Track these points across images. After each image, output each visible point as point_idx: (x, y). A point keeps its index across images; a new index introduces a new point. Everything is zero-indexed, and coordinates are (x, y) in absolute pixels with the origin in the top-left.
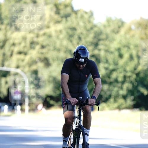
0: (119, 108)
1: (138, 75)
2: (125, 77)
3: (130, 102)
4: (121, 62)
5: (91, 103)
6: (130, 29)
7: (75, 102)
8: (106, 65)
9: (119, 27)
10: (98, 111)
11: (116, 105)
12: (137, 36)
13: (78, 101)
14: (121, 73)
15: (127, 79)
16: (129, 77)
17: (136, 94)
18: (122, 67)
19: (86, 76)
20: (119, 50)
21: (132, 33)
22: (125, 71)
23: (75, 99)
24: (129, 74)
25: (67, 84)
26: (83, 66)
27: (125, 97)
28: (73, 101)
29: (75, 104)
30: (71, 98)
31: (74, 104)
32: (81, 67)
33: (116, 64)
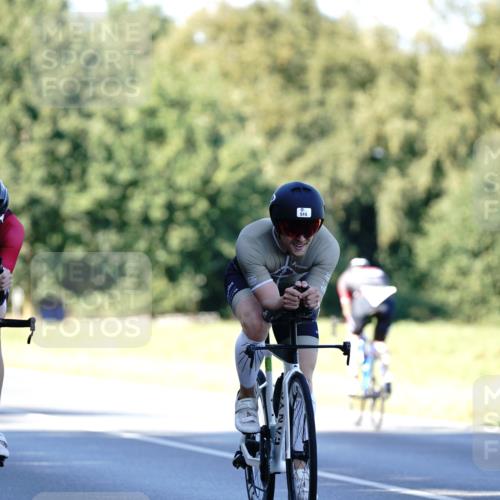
8: (109, 169)
14: (156, 192)
22: (171, 186)
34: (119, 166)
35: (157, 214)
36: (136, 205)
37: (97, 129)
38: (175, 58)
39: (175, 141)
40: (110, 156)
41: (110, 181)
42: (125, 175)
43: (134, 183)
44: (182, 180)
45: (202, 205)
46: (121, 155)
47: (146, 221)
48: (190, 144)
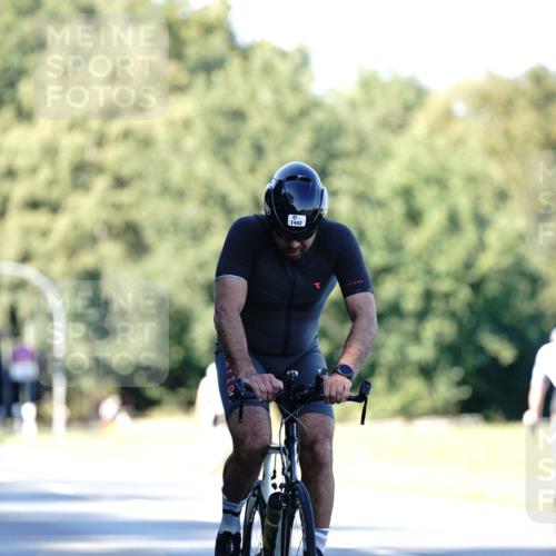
0: (407, 413)
1: (476, 287)
2: (428, 295)
3: (447, 388)
4: (416, 240)
5: (334, 394)
6: (448, 116)
7: (270, 389)
9: (408, 108)
10: (363, 422)
11: (395, 401)
12: (475, 143)
13: (280, 384)
15: (438, 305)
16: (447, 296)
17: (472, 361)
18: (419, 257)
19: (317, 285)
20: (407, 193)
21: (456, 129)
23: (272, 376)
24: (444, 286)
25: (239, 319)
26: (304, 246)
27: (427, 372)
28: (263, 388)
29: (270, 396)
30: (253, 374)
31: (265, 396)
32: (295, 250)
33: (395, 247)
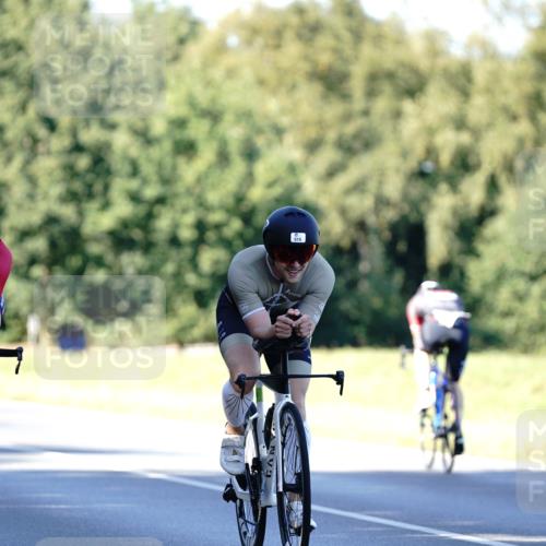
34: (145, 182)
35: (187, 234)
36: (163, 223)
37: (121, 141)
38: (207, 64)
39: (207, 155)
40: (135, 171)
41: (135, 198)
42: (151, 192)
43: (161, 200)
44: (213, 197)
45: (236, 225)
46: (147, 169)
47: (174, 241)
48: (223, 158)
